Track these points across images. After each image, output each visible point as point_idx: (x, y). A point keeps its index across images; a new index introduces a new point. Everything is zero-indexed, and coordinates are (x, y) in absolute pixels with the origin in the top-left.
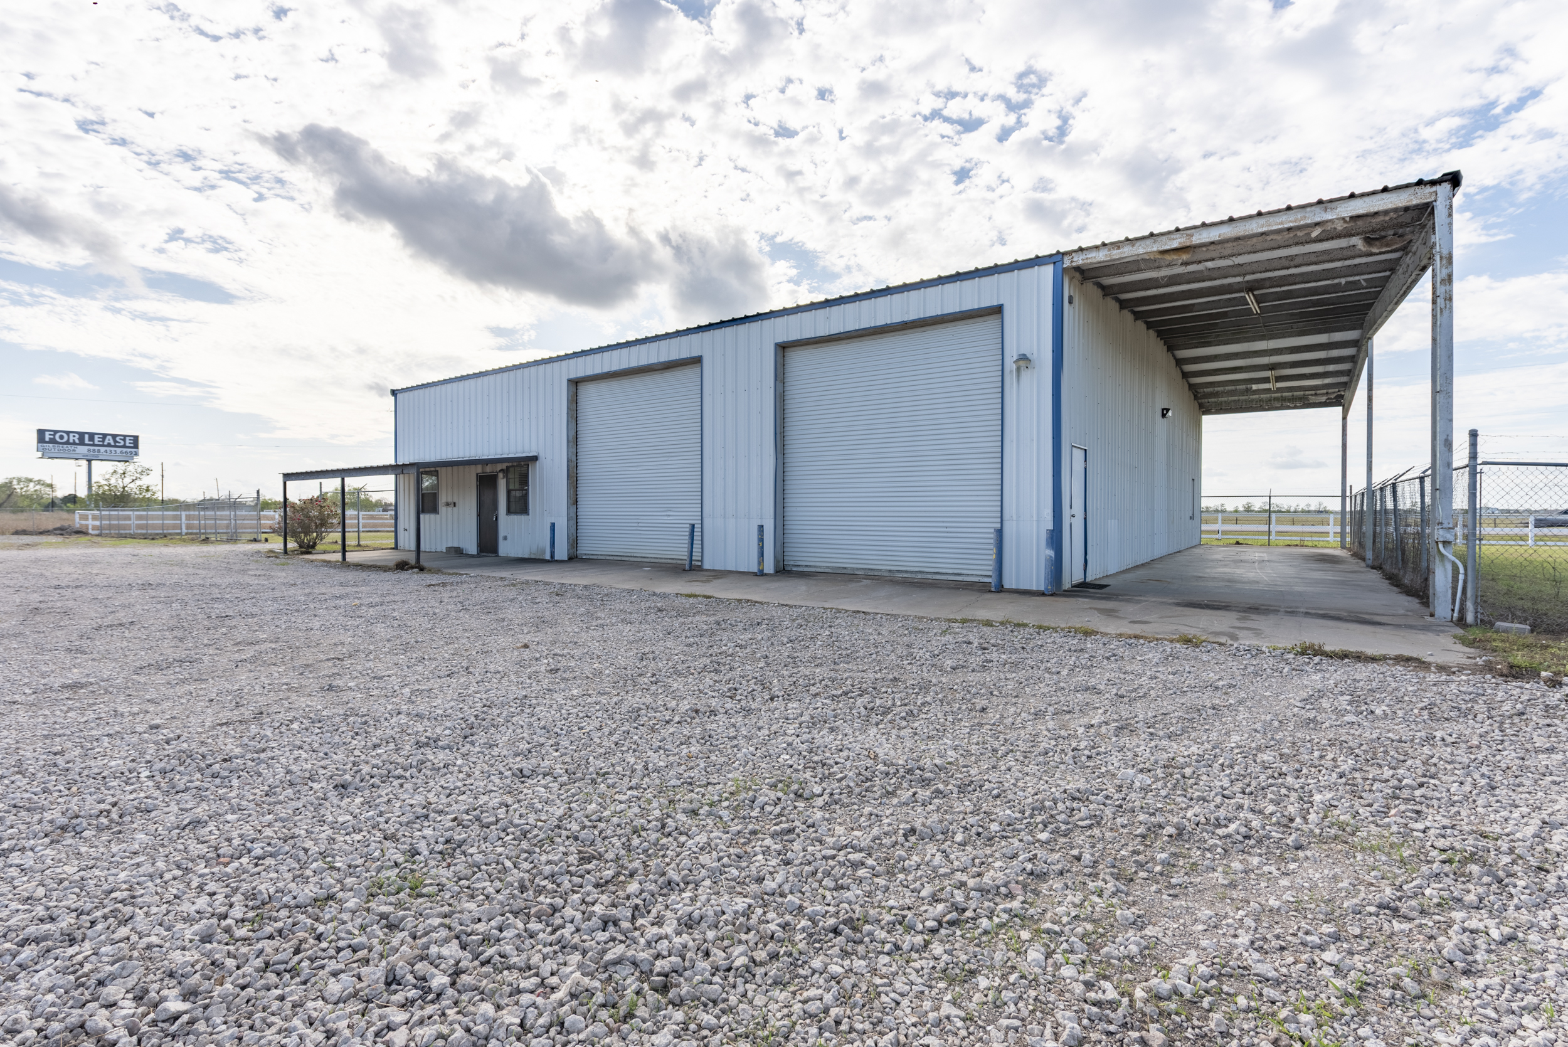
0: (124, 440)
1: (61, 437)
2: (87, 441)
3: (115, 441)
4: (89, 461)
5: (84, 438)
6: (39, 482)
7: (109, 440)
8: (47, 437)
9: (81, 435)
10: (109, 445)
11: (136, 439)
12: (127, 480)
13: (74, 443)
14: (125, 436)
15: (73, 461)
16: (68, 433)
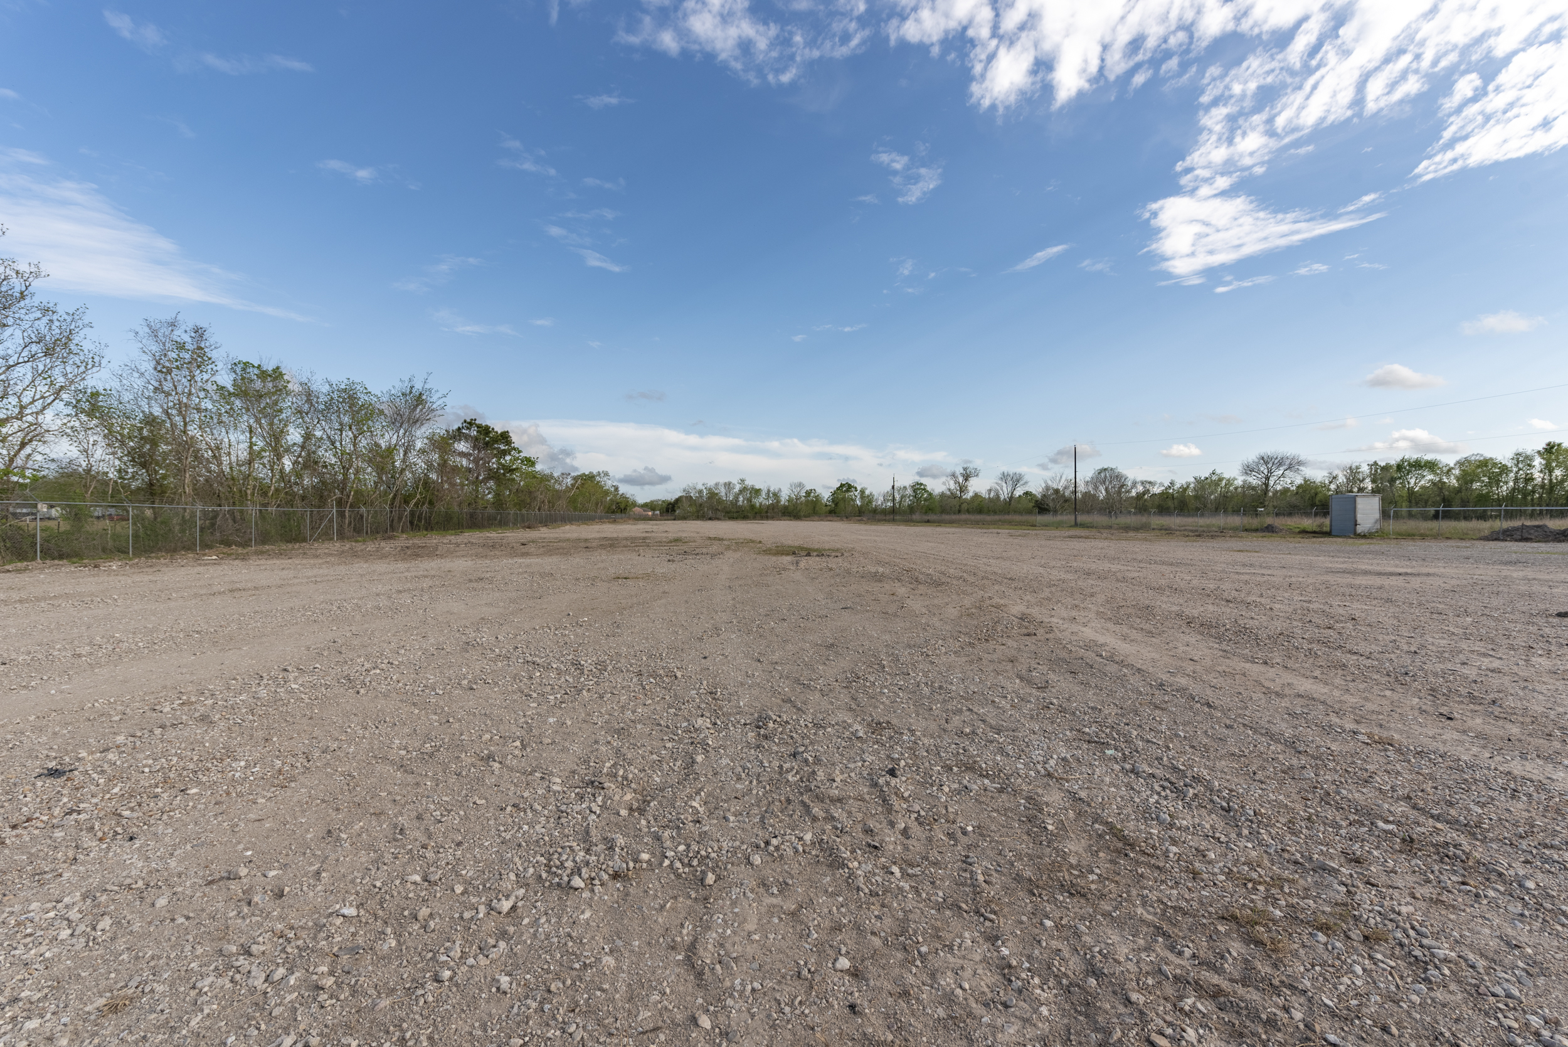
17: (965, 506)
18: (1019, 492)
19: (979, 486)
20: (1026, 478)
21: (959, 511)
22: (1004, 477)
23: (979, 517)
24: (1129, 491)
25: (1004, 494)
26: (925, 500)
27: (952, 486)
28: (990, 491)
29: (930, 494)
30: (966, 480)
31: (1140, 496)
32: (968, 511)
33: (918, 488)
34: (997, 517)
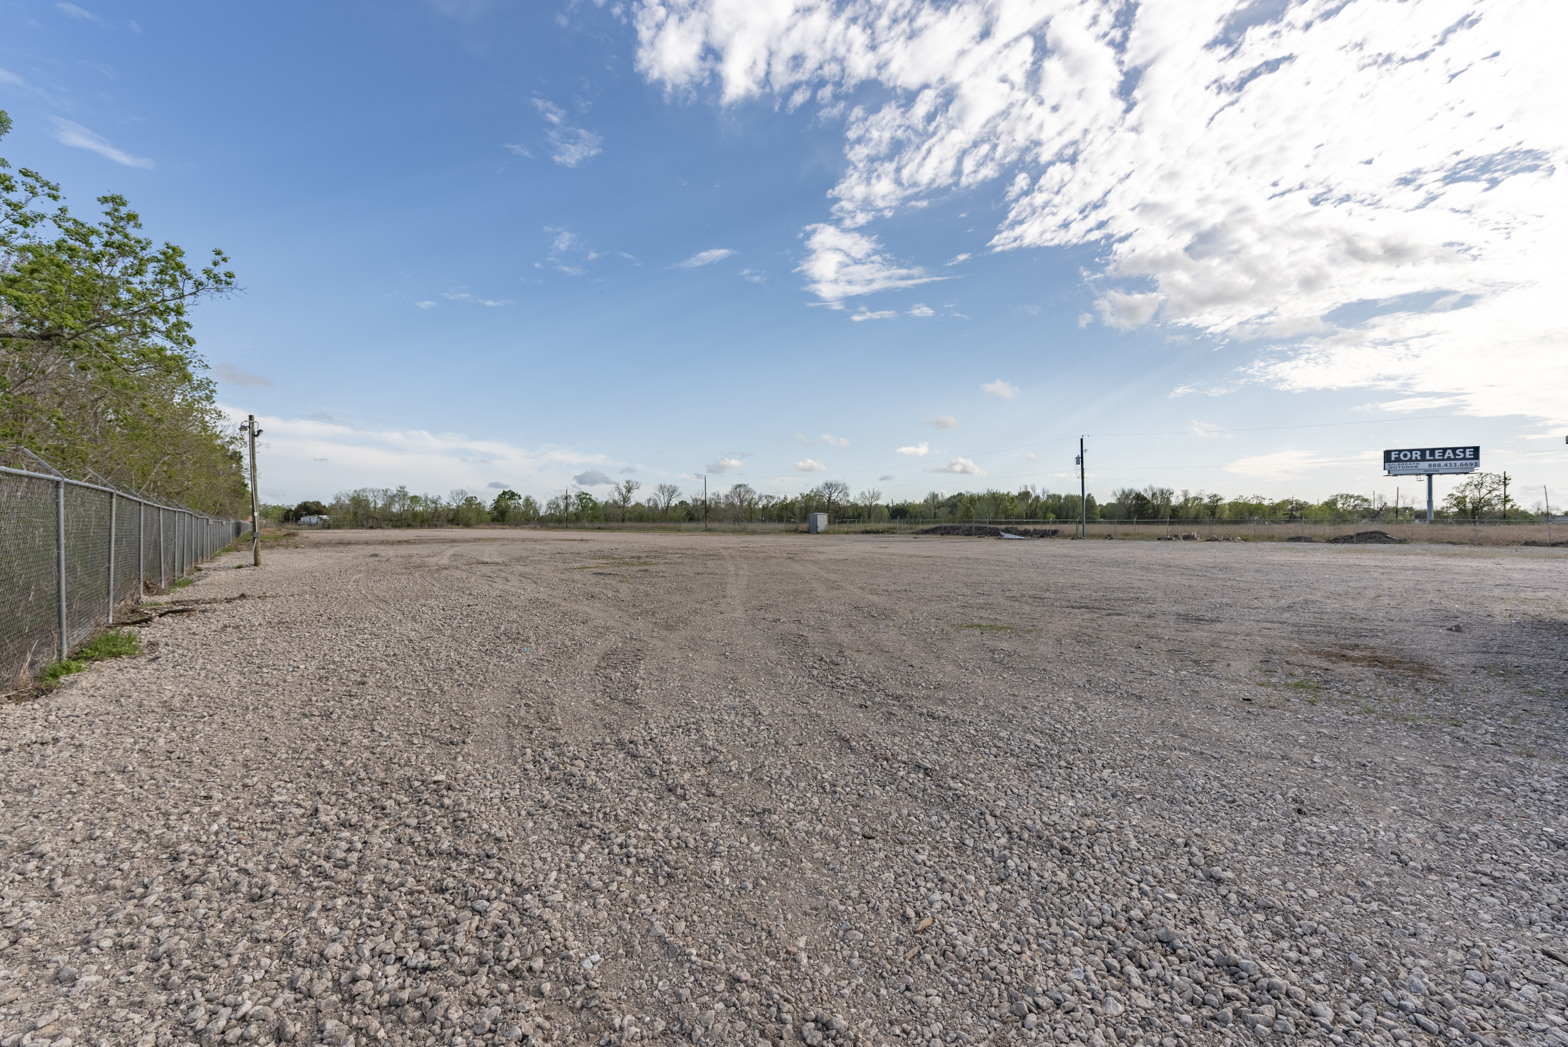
0: (1464, 452)
1: (1405, 456)
2: (1428, 457)
3: (1455, 454)
4: (1430, 476)
5: (1425, 454)
6: (1358, 498)
7: (1449, 454)
8: (1393, 457)
9: (1423, 451)
10: (1449, 459)
11: (1476, 450)
12: (1484, 491)
13: (1416, 460)
14: (1465, 448)
15: (1414, 477)
16: (1411, 451)
17: (627, 515)
18: (674, 502)
19: (639, 497)
20: (680, 490)
21: (623, 520)
22: (662, 488)
23: (640, 525)
24: (756, 504)
25: (662, 504)
26: (591, 508)
27: (617, 497)
28: (649, 500)
29: (595, 504)
30: (629, 492)
31: (765, 508)
32: (630, 520)
33: (583, 497)
34: (655, 525)
